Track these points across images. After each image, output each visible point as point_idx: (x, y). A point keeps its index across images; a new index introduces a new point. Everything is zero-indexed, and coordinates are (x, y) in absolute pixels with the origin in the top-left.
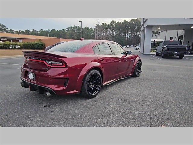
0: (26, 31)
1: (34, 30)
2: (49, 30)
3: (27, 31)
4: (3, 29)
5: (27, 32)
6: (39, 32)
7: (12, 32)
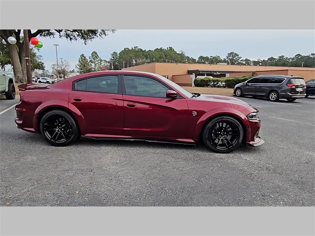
0: (269, 59)
1: (283, 56)
2: (313, 54)
3: (271, 59)
4: (235, 58)
5: (272, 62)
6: (293, 59)
7: (247, 62)
